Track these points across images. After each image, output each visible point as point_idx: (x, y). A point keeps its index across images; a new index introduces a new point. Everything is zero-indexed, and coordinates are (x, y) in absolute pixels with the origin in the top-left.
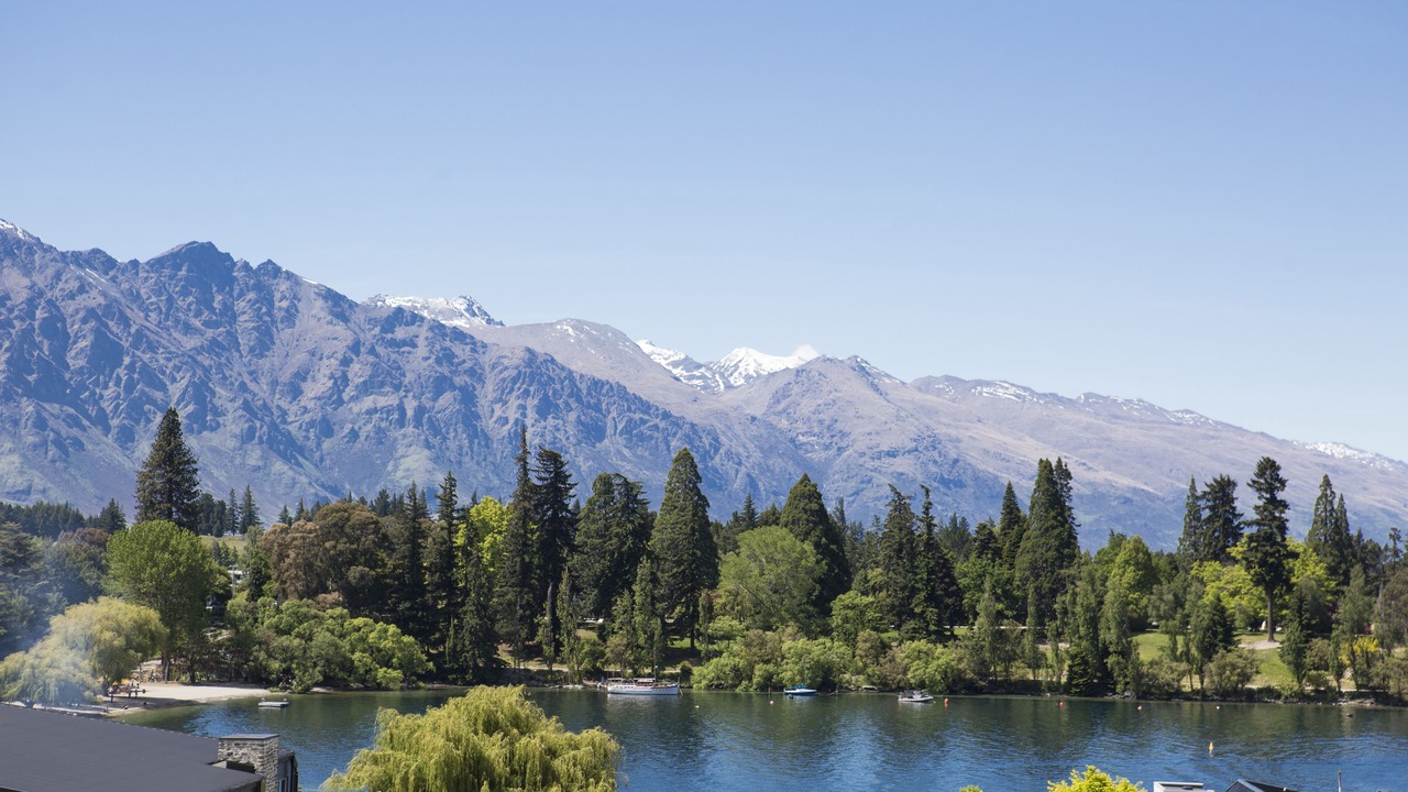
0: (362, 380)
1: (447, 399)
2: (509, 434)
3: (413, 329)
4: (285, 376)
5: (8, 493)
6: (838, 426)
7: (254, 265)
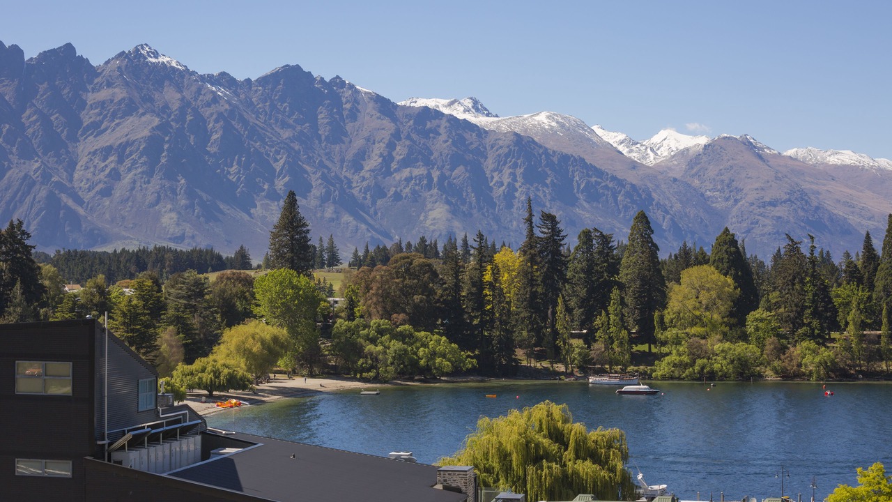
0: (401, 157)
1: (460, 170)
2: (504, 192)
3: (435, 122)
4: (349, 156)
5: (170, 239)
6: (734, 184)
7: (327, 80)
